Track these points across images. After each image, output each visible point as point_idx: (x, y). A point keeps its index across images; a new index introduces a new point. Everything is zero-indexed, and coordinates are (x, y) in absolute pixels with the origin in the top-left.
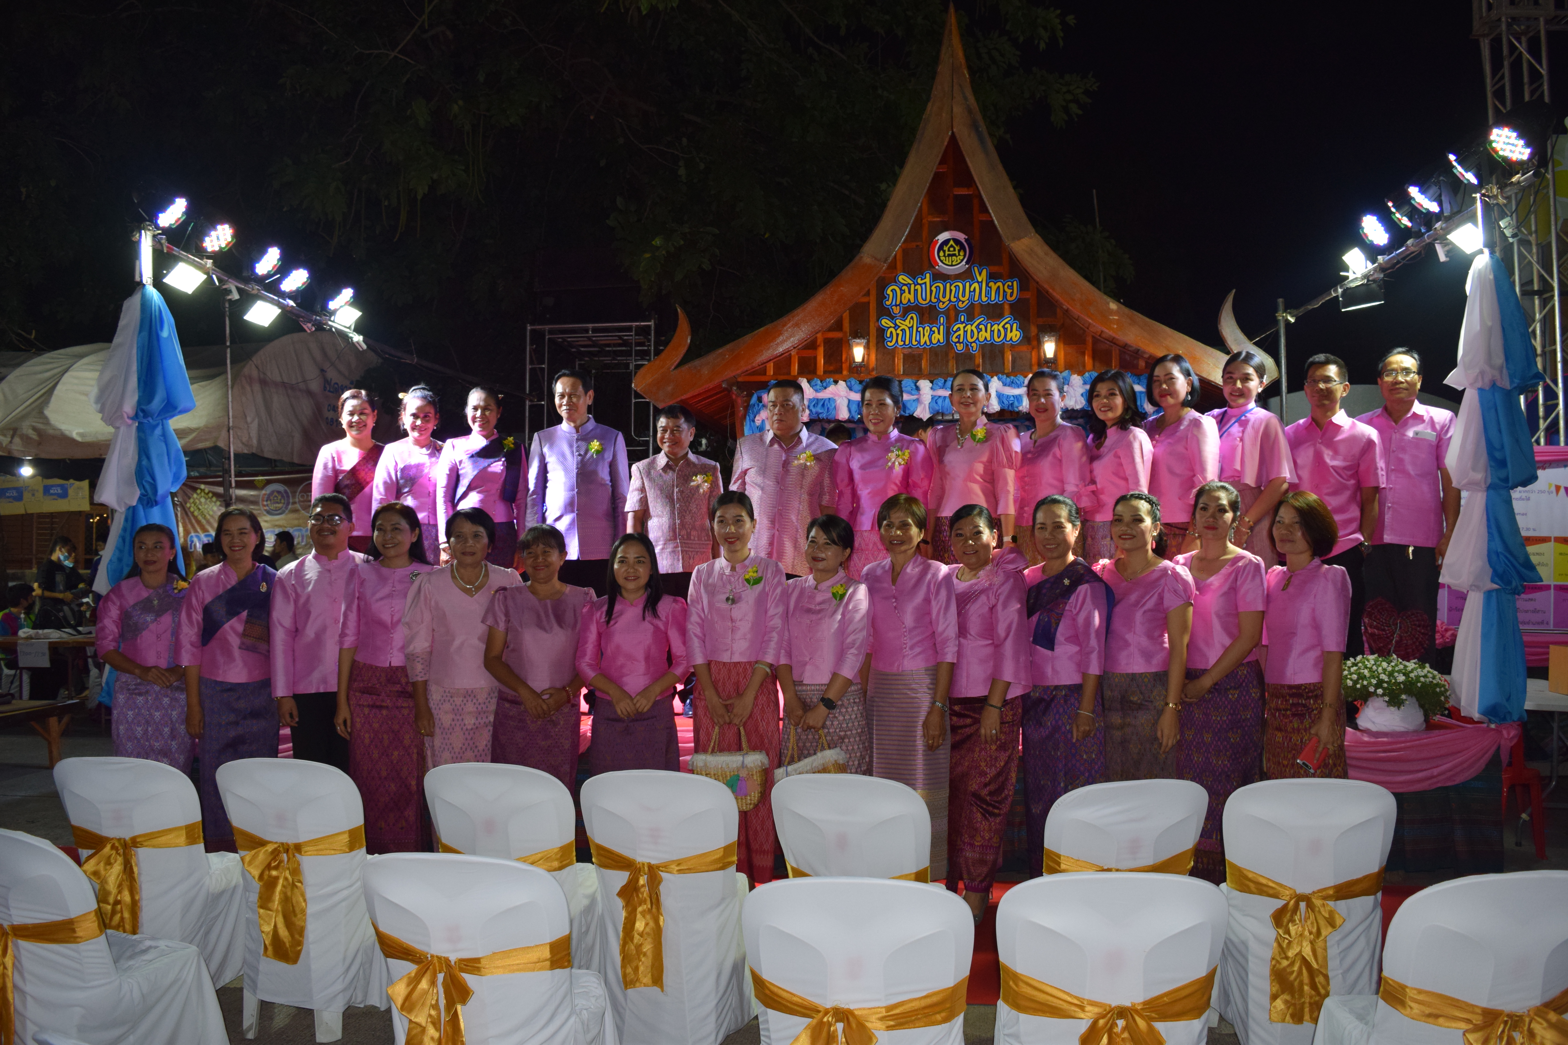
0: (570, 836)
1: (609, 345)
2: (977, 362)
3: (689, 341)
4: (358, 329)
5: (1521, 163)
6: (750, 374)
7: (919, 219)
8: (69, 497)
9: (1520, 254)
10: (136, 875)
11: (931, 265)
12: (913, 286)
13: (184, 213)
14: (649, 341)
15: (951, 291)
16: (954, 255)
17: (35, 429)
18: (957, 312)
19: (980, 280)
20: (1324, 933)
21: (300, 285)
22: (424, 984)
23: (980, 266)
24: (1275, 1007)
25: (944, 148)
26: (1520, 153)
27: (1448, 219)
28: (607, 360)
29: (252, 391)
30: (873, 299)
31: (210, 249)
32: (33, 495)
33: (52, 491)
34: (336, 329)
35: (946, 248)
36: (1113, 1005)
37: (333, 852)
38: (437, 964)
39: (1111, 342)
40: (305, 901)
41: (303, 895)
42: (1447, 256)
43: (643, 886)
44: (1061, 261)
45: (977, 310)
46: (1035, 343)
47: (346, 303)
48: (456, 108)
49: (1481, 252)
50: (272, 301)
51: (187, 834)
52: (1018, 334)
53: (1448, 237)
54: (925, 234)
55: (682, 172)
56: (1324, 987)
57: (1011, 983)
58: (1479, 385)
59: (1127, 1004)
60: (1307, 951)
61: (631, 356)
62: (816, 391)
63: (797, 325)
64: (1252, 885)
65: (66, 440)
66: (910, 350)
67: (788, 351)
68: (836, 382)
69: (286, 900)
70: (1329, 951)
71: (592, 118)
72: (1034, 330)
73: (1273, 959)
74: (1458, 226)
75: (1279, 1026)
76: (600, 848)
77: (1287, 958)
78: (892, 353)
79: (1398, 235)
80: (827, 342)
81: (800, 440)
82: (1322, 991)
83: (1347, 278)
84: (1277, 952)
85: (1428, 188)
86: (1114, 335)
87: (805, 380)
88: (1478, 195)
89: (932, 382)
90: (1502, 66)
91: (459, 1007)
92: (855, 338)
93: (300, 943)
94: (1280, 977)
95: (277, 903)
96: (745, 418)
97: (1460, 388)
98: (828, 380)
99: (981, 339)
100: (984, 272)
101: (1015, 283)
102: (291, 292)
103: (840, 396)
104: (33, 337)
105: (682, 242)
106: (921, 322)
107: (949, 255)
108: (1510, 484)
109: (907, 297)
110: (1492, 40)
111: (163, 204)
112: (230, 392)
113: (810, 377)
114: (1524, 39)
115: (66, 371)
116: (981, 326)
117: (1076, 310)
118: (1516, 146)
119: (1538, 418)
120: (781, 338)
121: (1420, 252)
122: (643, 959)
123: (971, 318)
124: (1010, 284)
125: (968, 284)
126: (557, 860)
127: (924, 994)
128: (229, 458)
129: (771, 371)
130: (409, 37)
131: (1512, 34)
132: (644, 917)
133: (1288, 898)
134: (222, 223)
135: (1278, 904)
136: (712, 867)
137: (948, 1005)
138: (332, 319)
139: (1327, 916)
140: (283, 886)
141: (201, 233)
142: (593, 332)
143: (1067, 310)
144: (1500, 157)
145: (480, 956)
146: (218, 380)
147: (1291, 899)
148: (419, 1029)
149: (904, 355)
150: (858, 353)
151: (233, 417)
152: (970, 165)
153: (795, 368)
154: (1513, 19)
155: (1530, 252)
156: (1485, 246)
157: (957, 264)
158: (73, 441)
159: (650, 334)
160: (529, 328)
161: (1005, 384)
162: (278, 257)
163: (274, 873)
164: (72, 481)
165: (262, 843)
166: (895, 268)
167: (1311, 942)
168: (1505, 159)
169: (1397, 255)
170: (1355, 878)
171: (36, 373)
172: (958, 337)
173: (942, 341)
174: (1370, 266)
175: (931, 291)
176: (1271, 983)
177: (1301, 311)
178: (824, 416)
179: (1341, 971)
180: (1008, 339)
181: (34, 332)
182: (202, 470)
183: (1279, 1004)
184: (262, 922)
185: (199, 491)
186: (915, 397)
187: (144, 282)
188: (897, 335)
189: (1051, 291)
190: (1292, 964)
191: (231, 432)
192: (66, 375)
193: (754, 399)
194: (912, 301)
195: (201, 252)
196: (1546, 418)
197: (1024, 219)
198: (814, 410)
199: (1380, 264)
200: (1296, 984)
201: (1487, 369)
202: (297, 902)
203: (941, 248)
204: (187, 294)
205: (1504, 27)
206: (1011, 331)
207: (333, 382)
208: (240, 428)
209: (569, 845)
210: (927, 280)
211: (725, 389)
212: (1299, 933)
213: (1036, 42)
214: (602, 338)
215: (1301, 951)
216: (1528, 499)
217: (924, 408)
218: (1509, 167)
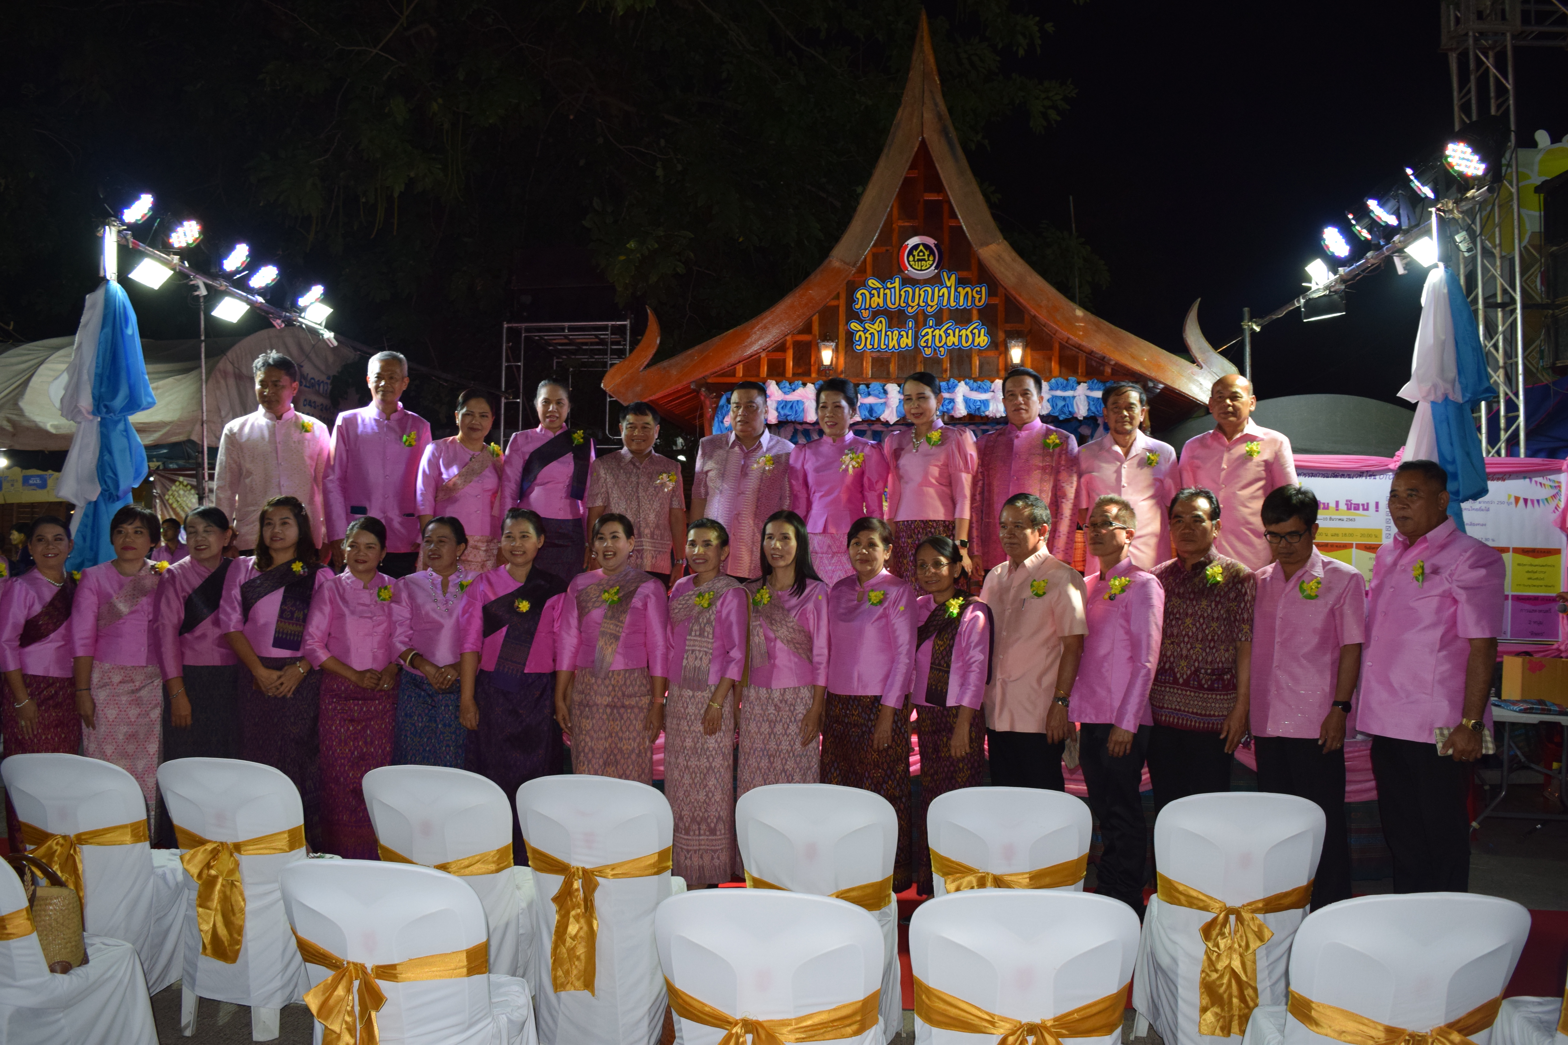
0: (507, 839)
1: (586, 344)
2: (944, 366)
3: (658, 342)
4: (329, 327)
5: (1475, 178)
6: (719, 376)
7: (889, 223)
8: (48, 488)
9: (1484, 267)
10: (80, 872)
11: (901, 269)
12: (882, 290)
13: (151, 209)
14: (625, 340)
15: (920, 295)
16: (924, 260)
17: (9, 420)
18: (926, 317)
19: (949, 285)
20: (1253, 946)
21: (269, 281)
22: (340, 991)
23: (950, 271)
24: (1204, 1020)
25: (913, 154)
26: (1475, 168)
27: (1406, 232)
28: (585, 358)
29: (227, 386)
30: (842, 302)
31: (176, 245)
32: (12, 485)
33: (31, 482)
34: (306, 325)
35: (915, 253)
36: (1024, 1021)
37: (273, 851)
38: (353, 971)
39: (1077, 348)
40: (244, 900)
41: (242, 894)
42: (1405, 269)
43: (577, 890)
44: (1028, 267)
45: (946, 315)
46: (1002, 349)
47: (317, 300)
48: (435, 107)
49: (1436, 266)
50: (240, 298)
51: (132, 831)
52: (986, 339)
53: (1406, 250)
54: (895, 237)
55: (660, 172)
56: (1252, 1000)
57: (924, 997)
58: (1432, 398)
59: (1037, 1020)
60: (1236, 964)
61: (607, 354)
62: (785, 393)
63: (765, 327)
64: (1182, 898)
65: (40, 432)
66: (878, 354)
67: (757, 353)
68: (804, 385)
69: (226, 900)
70: (1258, 964)
71: (572, 117)
72: (1001, 335)
73: (1203, 971)
74: (1416, 238)
75: (1208, 1039)
76: (535, 851)
77: (1216, 971)
78: (861, 356)
79: (1359, 247)
80: (797, 345)
81: (760, 445)
82: (1251, 1004)
83: (1310, 288)
84: (1206, 964)
85: (1388, 200)
86: (1080, 342)
87: (774, 382)
88: (1433, 210)
89: (899, 386)
90: (1468, 81)
91: (373, 1014)
92: (823, 341)
93: (238, 942)
94: (1209, 989)
95: (216, 901)
96: (713, 419)
97: (1414, 401)
98: (796, 382)
99: (949, 344)
100: (953, 277)
101: (983, 289)
102: (261, 288)
103: (808, 398)
104: (11, 328)
105: (656, 246)
106: (890, 326)
107: (919, 260)
108: (1460, 498)
109: (877, 301)
110: (1459, 54)
111: (128, 200)
112: (204, 386)
113: (778, 379)
114: (1491, 54)
115: (41, 363)
116: (949, 331)
117: (1042, 316)
118: (1471, 161)
119: (1499, 429)
120: (749, 340)
121: (1380, 265)
122: (576, 963)
123: (939, 323)
124: (978, 289)
125: (937, 289)
126: (494, 862)
127: (834, 1006)
128: (203, 452)
129: (740, 372)
130: (391, 34)
131: (1479, 49)
132: (578, 921)
133: (1217, 911)
134: (189, 219)
135: (1208, 917)
136: (647, 872)
137: (858, 1018)
138: (303, 315)
139: (1256, 930)
140: (223, 885)
141: (167, 229)
142: (569, 331)
143: (1034, 317)
144: (1456, 171)
145: (396, 962)
146: (193, 374)
147: (1221, 912)
148: (334, 1036)
149: (873, 359)
150: (827, 356)
151: (207, 411)
152: (940, 171)
153: (764, 370)
154: (1481, 34)
155: (1494, 265)
156: (1440, 260)
157: (926, 269)
158: (47, 433)
159: (625, 334)
160: (505, 326)
161: (972, 389)
162: (247, 253)
163: (213, 872)
164: (50, 472)
165: (202, 842)
166: (865, 272)
167: (1241, 955)
168: (1461, 174)
169: (1358, 267)
170: (1284, 891)
171: (12, 365)
172: (926, 341)
173: (910, 345)
174: (1332, 277)
175: (900, 296)
176: (1201, 995)
177: (1266, 320)
178: (792, 418)
179: (1268, 984)
180: (976, 344)
181: (12, 323)
182: (181, 462)
183: (1209, 1016)
184: (201, 921)
185: (177, 483)
186: (882, 401)
187: (108, 277)
188: (866, 338)
189: (1018, 297)
190: (1221, 977)
191: (205, 426)
192: (42, 367)
193: (723, 401)
194: (881, 305)
195: (167, 248)
196: (1506, 430)
197: (992, 224)
198: (782, 412)
199: (1341, 276)
200: (1225, 996)
201: (1440, 383)
202: (236, 901)
203: (910, 253)
204: (153, 289)
205: (1471, 41)
206: (979, 336)
207: (309, 378)
208: (214, 422)
209: (507, 847)
210: (897, 284)
211: (694, 391)
212: (1228, 946)
213: (1015, 49)
214: (579, 337)
215: (1230, 963)
216: (1488, 510)
217: (892, 411)
218: (1464, 183)
